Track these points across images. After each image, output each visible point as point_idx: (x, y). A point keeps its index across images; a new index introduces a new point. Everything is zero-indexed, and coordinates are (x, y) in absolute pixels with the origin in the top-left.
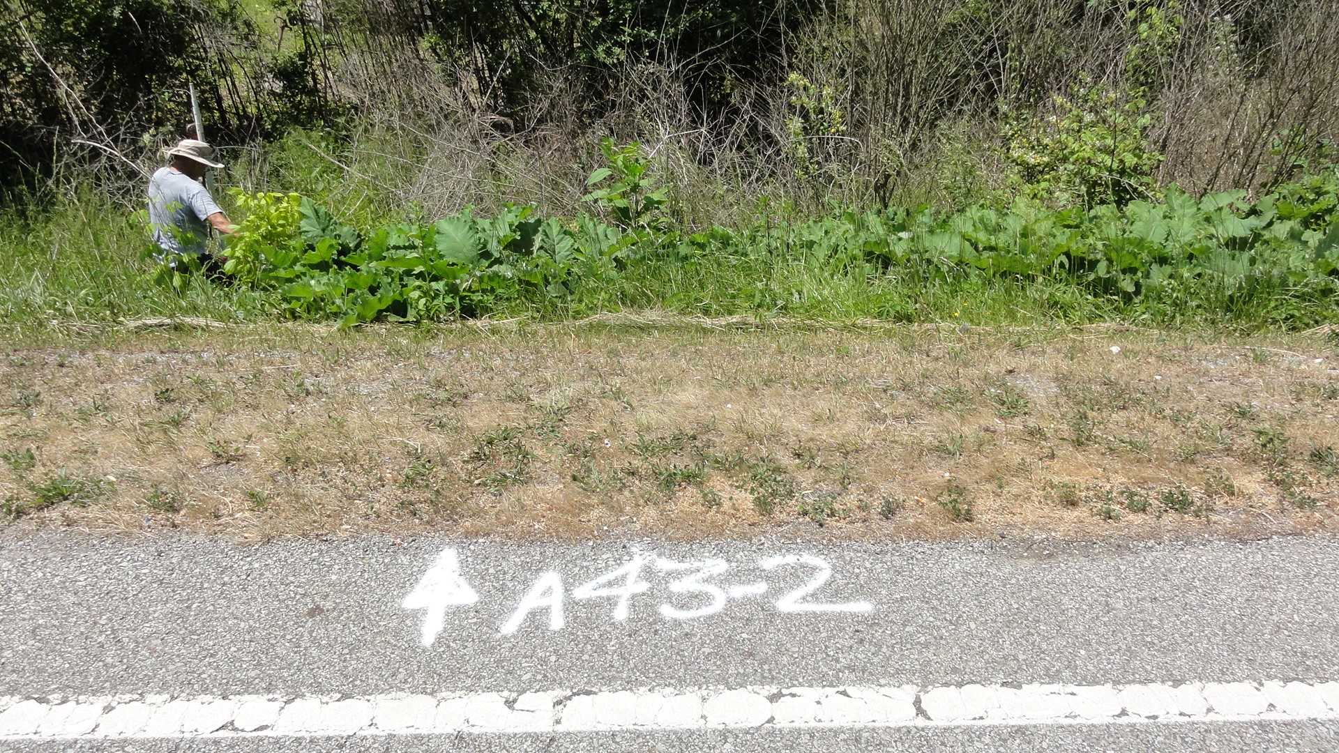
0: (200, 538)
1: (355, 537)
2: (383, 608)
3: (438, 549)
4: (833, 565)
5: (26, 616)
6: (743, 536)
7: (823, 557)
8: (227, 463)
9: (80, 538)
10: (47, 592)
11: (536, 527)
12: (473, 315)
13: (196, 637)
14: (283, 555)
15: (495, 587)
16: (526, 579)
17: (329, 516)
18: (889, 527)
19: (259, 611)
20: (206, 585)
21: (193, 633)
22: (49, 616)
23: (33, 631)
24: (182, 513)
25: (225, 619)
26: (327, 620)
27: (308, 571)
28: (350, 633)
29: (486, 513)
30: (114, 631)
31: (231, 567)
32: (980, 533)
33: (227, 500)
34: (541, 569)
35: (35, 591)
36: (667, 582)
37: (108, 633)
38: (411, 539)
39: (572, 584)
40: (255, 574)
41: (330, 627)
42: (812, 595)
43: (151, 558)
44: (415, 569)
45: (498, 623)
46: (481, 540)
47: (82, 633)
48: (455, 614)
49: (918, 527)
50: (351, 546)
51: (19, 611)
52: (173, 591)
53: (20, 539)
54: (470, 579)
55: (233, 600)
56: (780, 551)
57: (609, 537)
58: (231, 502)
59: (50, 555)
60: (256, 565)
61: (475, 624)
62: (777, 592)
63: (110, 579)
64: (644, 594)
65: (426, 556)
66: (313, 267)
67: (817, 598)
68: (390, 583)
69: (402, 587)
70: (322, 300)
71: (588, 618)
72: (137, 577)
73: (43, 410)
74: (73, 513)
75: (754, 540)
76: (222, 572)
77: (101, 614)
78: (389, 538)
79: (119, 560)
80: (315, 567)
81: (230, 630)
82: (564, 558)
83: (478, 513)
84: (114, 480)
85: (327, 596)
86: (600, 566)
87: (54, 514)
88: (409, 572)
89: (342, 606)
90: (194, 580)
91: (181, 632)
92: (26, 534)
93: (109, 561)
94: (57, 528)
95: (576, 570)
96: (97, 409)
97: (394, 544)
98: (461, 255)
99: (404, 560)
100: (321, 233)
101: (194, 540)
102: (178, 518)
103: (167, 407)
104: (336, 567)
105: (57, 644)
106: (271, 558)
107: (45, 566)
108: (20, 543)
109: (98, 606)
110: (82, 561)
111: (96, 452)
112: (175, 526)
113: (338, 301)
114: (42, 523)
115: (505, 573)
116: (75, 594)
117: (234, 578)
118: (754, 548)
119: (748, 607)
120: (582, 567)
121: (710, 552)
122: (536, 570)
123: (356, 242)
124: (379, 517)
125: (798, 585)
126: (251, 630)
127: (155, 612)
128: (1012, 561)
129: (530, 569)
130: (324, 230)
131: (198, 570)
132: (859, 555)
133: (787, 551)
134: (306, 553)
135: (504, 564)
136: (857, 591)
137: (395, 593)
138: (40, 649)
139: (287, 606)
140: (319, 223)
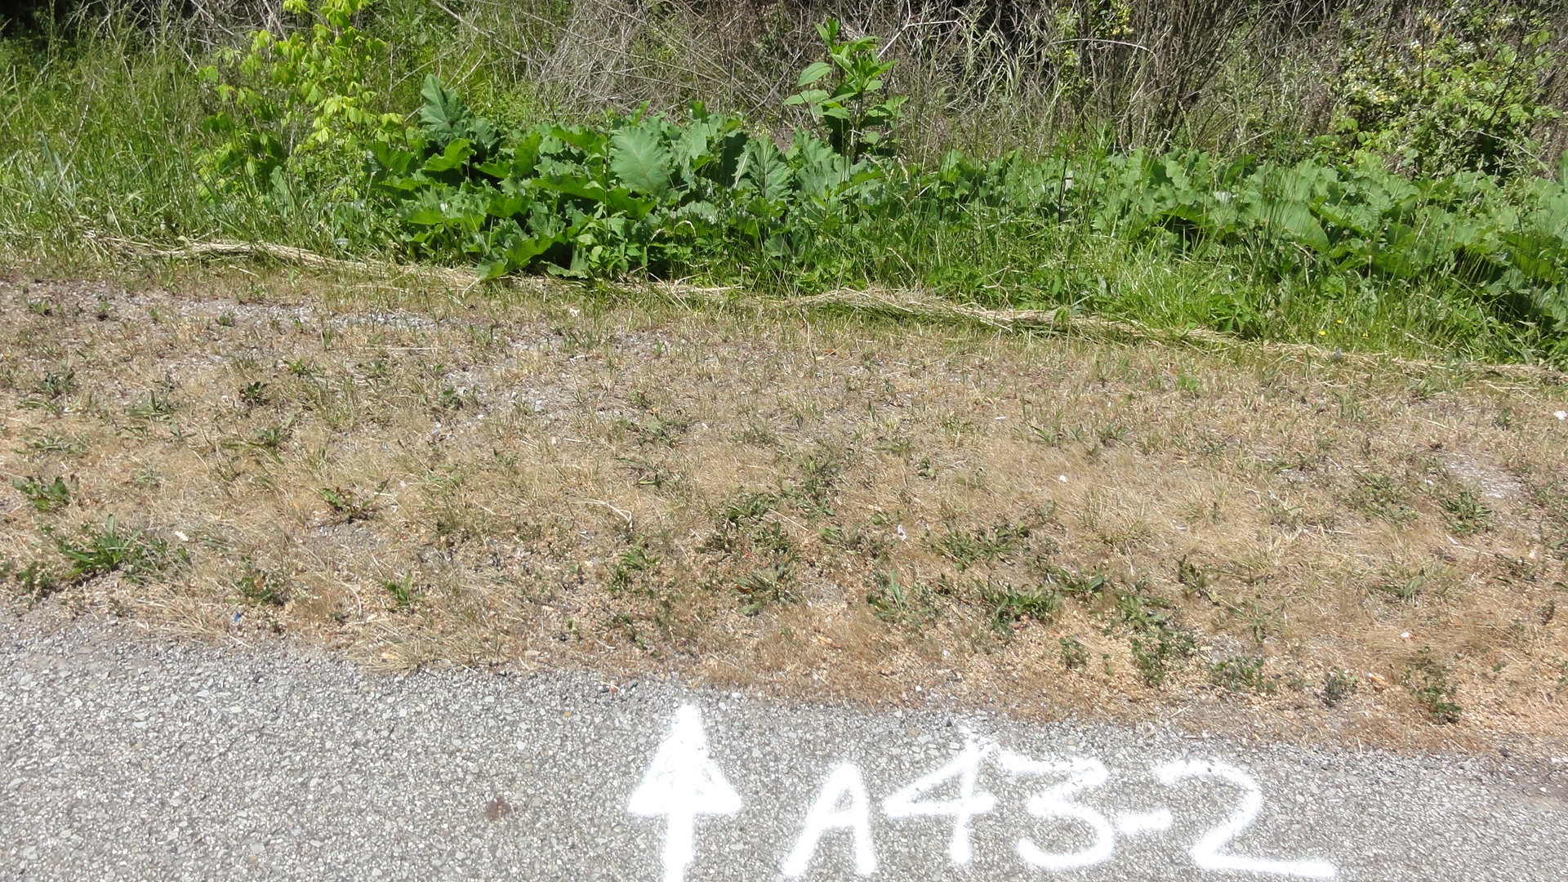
0: (316, 654)
1: (547, 671)
2: (600, 810)
3: (671, 706)
4: (1263, 785)
5: (58, 782)
6: (1122, 719)
7: (1245, 768)
8: (350, 521)
9: (137, 639)
10: (90, 737)
11: (816, 677)
12: (665, 276)
13: (317, 844)
14: (442, 695)
15: (765, 785)
16: (810, 773)
17: (507, 633)
18: (1333, 721)
19: (412, 801)
20: (328, 744)
21: (312, 835)
22: (93, 783)
23: (69, 811)
24: (288, 606)
25: (360, 811)
26: (517, 828)
27: (481, 730)
28: (553, 855)
29: (740, 645)
30: (192, 822)
31: (365, 712)
32: (1472, 745)
33: (355, 589)
34: (829, 755)
35: (71, 734)
36: (1022, 797)
37: (184, 824)
38: (630, 684)
39: (880, 789)
40: (401, 730)
41: (522, 842)
42: (1242, 840)
43: (244, 686)
44: (642, 740)
45: (777, 855)
46: (735, 695)
47: (143, 822)
48: (710, 830)
49: (1379, 727)
50: (542, 687)
51: (48, 771)
52: (280, 752)
53: (47, 635)
54: (726, 766)
55: (372, 775)
56: (1180, 751)
57: (923, 703)
58: (360, 593)
59: (93, 667)
60: (403, 713)
61: (742, 853)
62: (1187, 830)
63: (184, 721)
64: (989, 817)
65: (655, 716)
66: (437, 176)
67: (1249, 846)
68: (605, 764)
69: (625, 774)
70: (457, 233)
71: (912, 857)
72: (224, 720)
73: (79, 402)
74: (126, 593)
75: (1140, 728)
76: (352, 722)
77: (172, 788)
78: (598, 678)
79: (196, 685)
80: (492, 723)
81: (369, 835)
82: (862, 738)
83: (726, 645)
84: (186, 539)
85: (513, 780)
86: (917, 757)
87: (97, 592)
88: (633, 745)
89: (536, 802)
90: (310, 732)
91: (295, 833)
92: (55, 625)
93: (180, 686)
94: (102, 618)
95: (883, 761)
96: (156, 408)
97: (606, 691)
98: (643, 181)
99: (624, 720)
100: (448, 127)
101: (306, 656)
102: (283, 617)
103: (257, 412)
104: (523, 726)
105: (105, 840)
106: (423, 700)
107: (85, 689)
108: (48, 641)
109: (167, 772)
110: (140, 683)
111: (157, 486)
112: (277, 630)
113: (479, 238)
114: (80, 610)
115: (777, 760)
116: (132, 744)
117: (371, 735)
118: (1140, 742)
119: (1149, 854)
120: (891, 758)
121: (1077, 744)
122: (823, 757)
123: (492, 143)
124: (580, 639)
125: (1218, 820)
126: (402, 837)
127: (253, 789)
128: (1526, 800)
129: (813, 755)
130: (452, 124)
131: (315, 715)
132: (1298, 768)
133: (1191, 752)
134: (475, 695)
135: (774, 741)
136: (1307, 838)
137: (615, 783)
138: (79, 848)
139: (454, 795)
140: (447, 114)
